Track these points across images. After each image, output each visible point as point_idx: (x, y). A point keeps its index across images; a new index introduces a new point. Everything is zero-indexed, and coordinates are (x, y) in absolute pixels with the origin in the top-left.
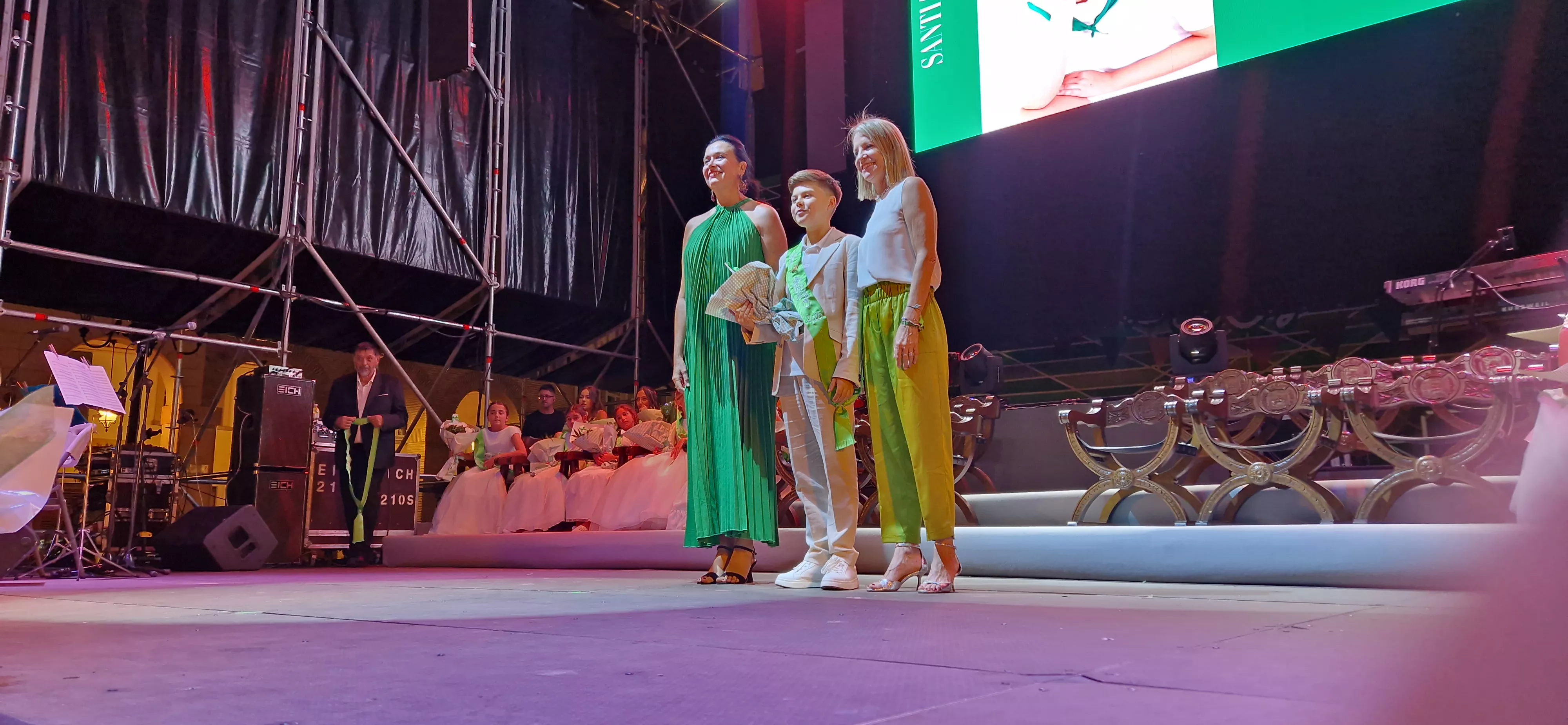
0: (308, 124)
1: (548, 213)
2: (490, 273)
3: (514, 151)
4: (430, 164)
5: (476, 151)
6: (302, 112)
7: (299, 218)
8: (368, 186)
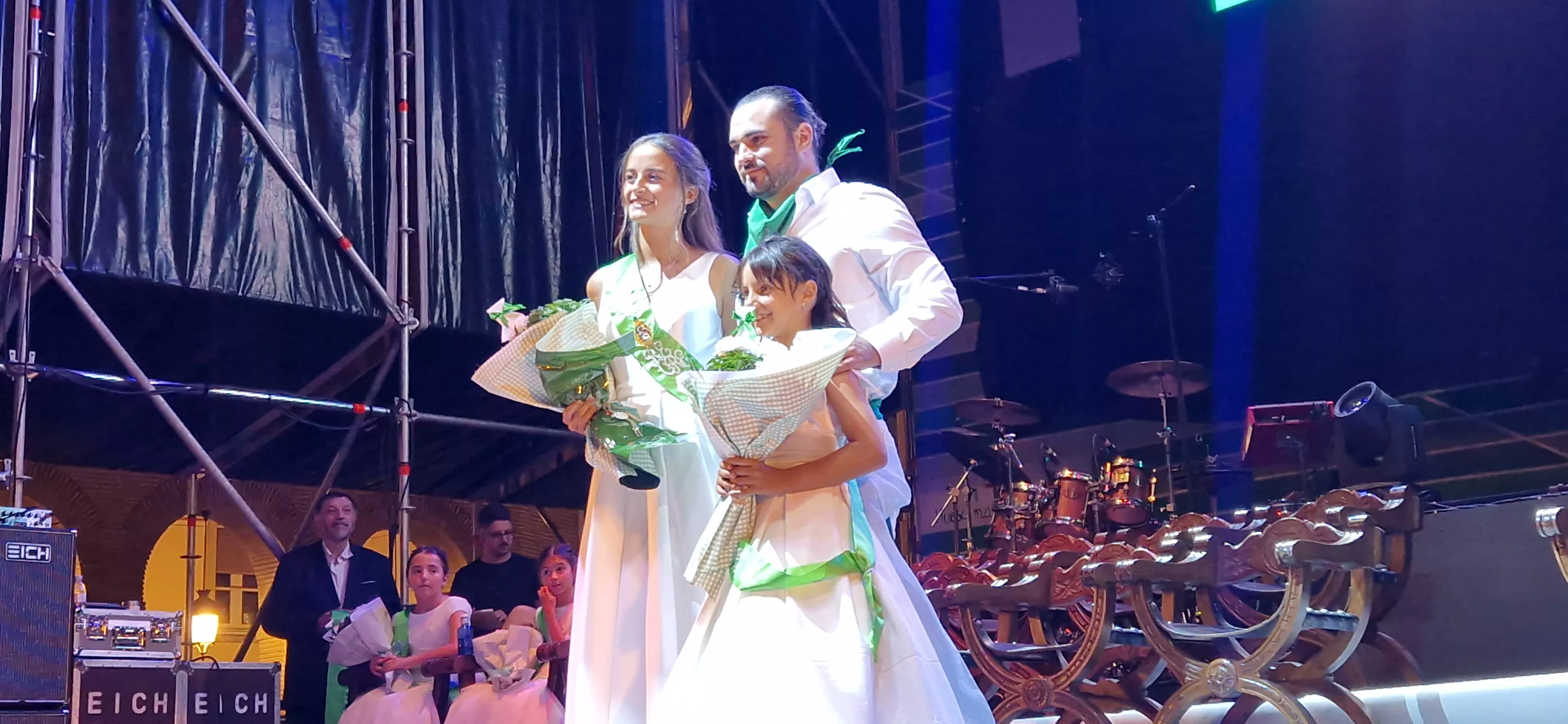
0: (47, 43)
1: (505, 177)
2: (399, 301)
3: (436, 64)
4: (278, 100)
5: (364, 70)
6: (37, 21)
7: (37, 220)
8: (164, 152)
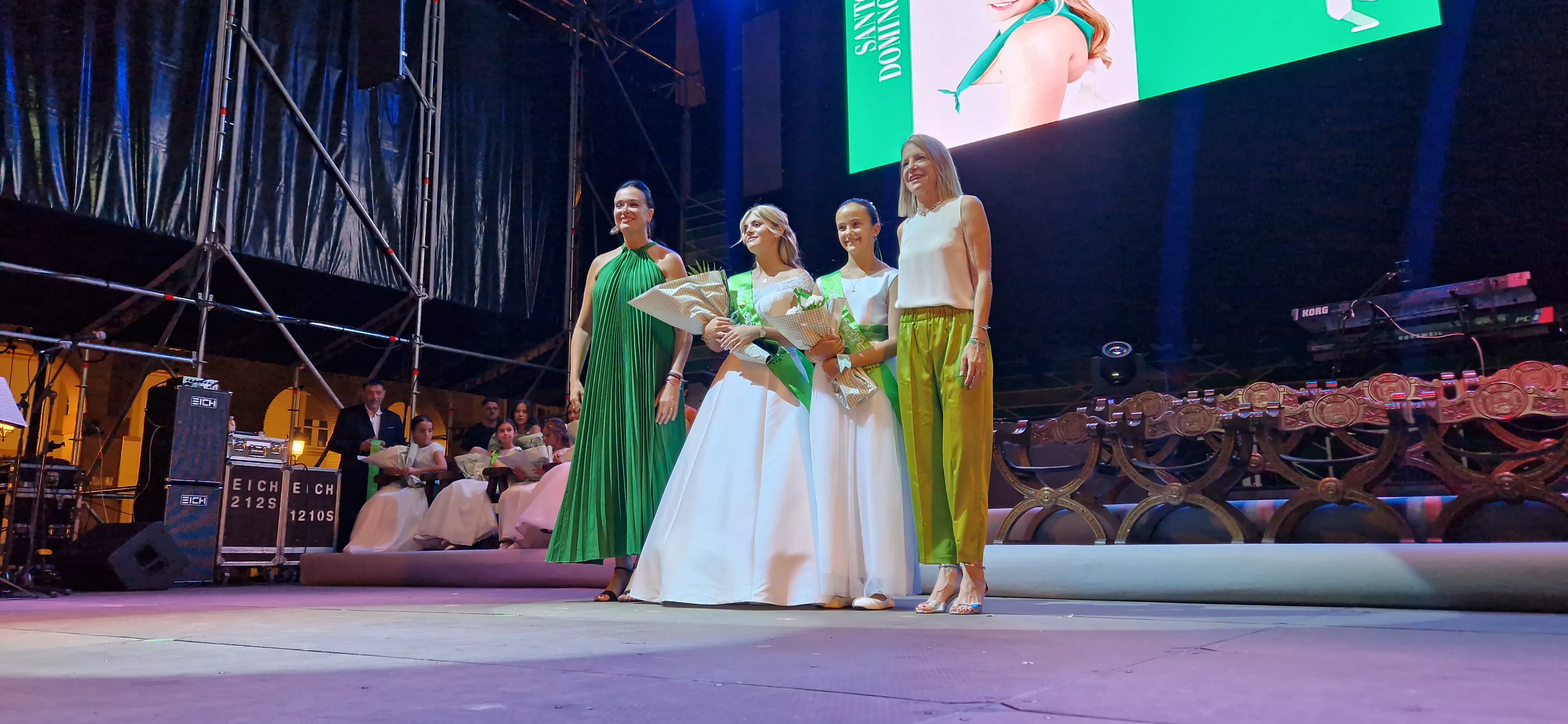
0: (229, 129)
1: (479, 223)
2: (418, 284)
3: (446, 160)
4: (357, 171)
5: (406, 160)
6: (224, 115)
7: (218, 225)
8: (292, 193)
